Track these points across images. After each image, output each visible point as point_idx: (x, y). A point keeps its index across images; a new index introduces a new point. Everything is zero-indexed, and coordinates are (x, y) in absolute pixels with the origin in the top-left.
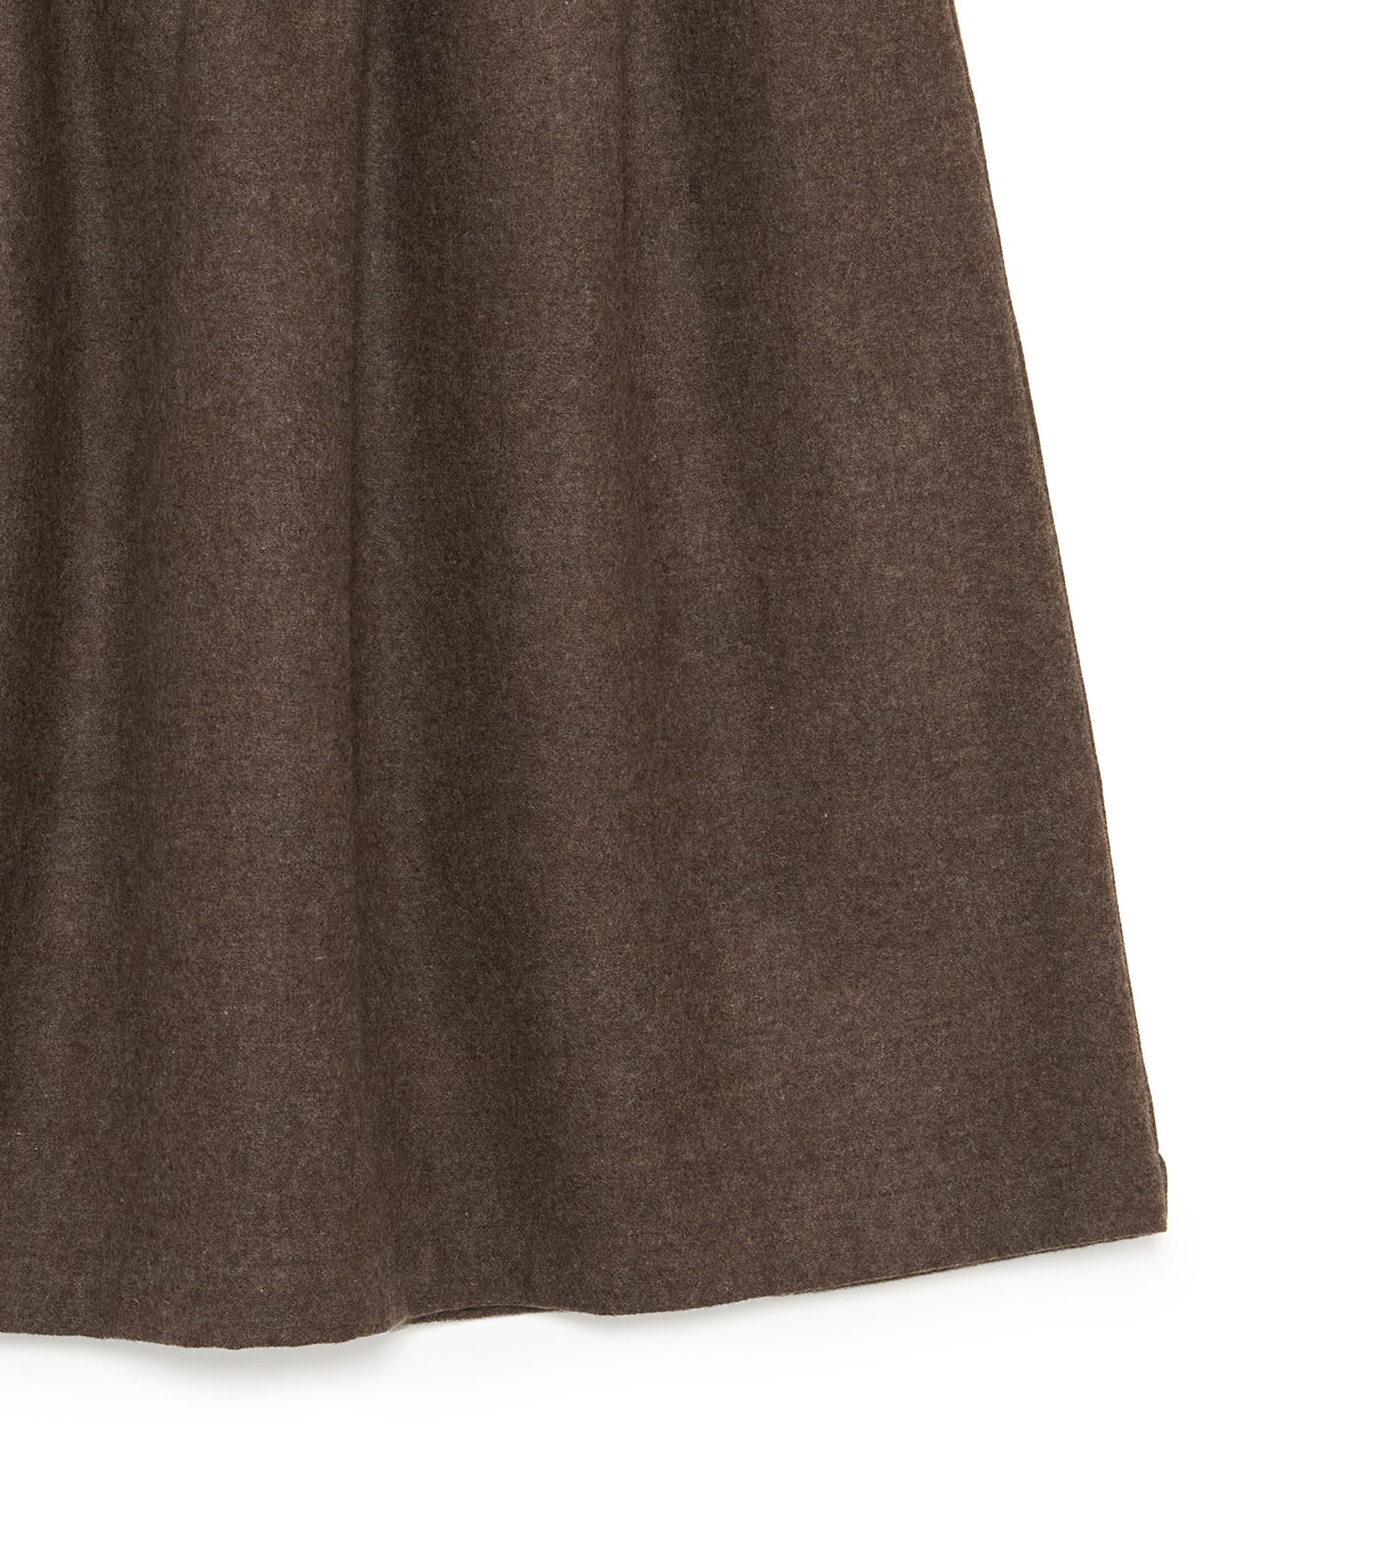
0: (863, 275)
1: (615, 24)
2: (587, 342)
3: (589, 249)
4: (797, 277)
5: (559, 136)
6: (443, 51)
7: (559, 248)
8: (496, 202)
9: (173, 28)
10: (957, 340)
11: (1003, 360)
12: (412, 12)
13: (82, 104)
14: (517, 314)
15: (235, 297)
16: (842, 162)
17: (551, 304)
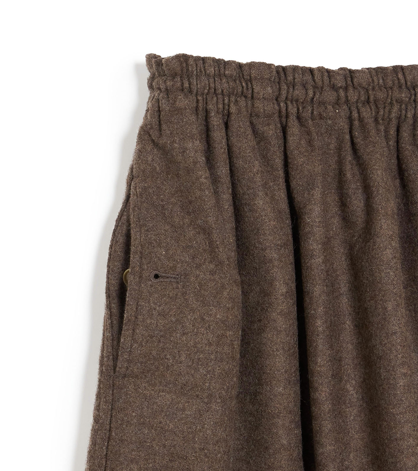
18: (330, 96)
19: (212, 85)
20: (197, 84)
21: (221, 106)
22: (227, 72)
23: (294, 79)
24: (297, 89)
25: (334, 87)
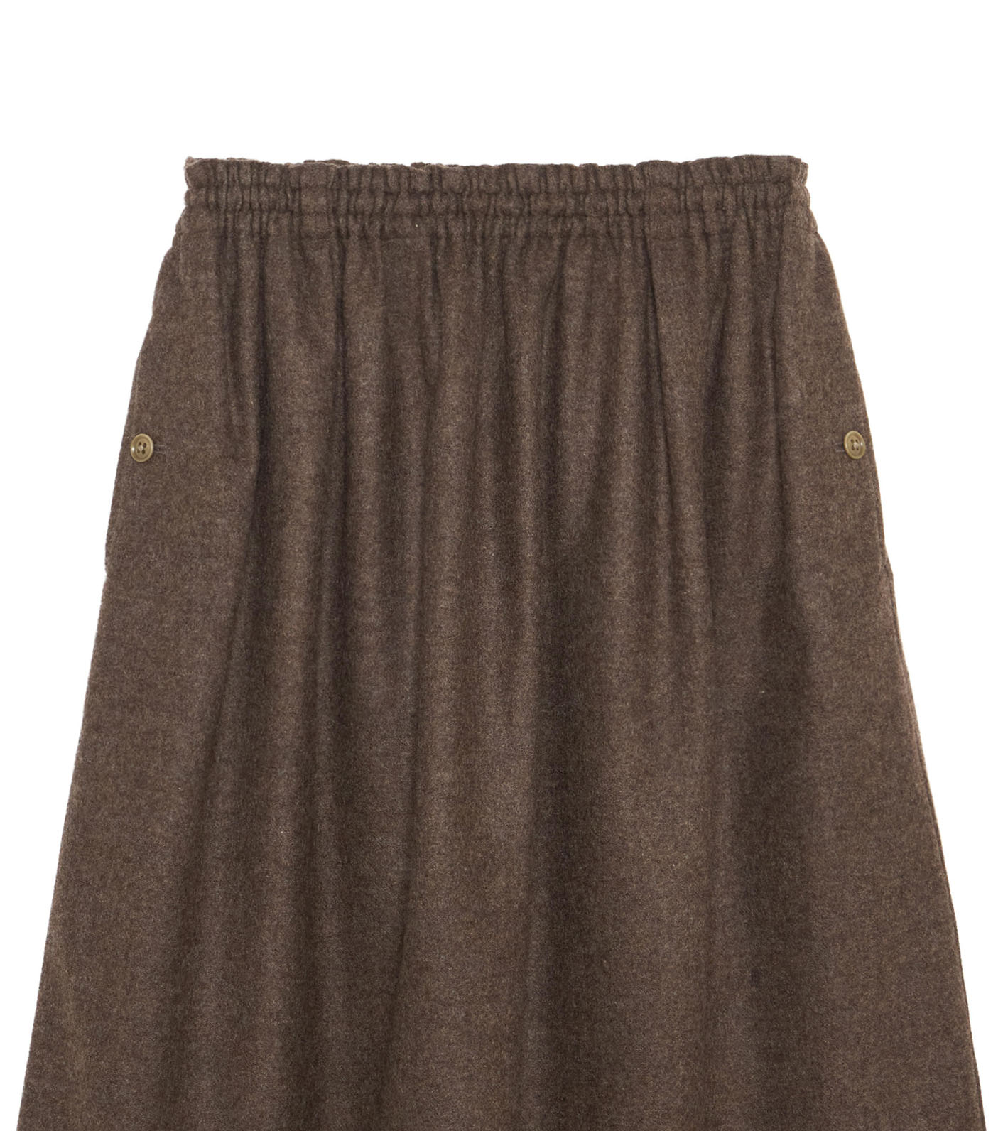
0: (872, 1040)
1: (706, 877)
2: (679, 1102)
3: (683, 1037)
4: (826, 1044)
5: (666, 959)
6: (585, 895)
7: (663, 1038)
8: (620, 1005)
9: (396, 879)
10: (934, 1081)
11: (966, 1093)
12: (563, 864)
13: (330, 927)
14: (631, 1084)
15: (438, 1086)
16: (860, 963)
17: (655, 1076)
18: (406, 205)
19: (247, 199)
20: (227, 198)
21: (256, 226)
22: (268, 180)
23: (360, 183)
24: (362, 198)
25: (413, 193)
